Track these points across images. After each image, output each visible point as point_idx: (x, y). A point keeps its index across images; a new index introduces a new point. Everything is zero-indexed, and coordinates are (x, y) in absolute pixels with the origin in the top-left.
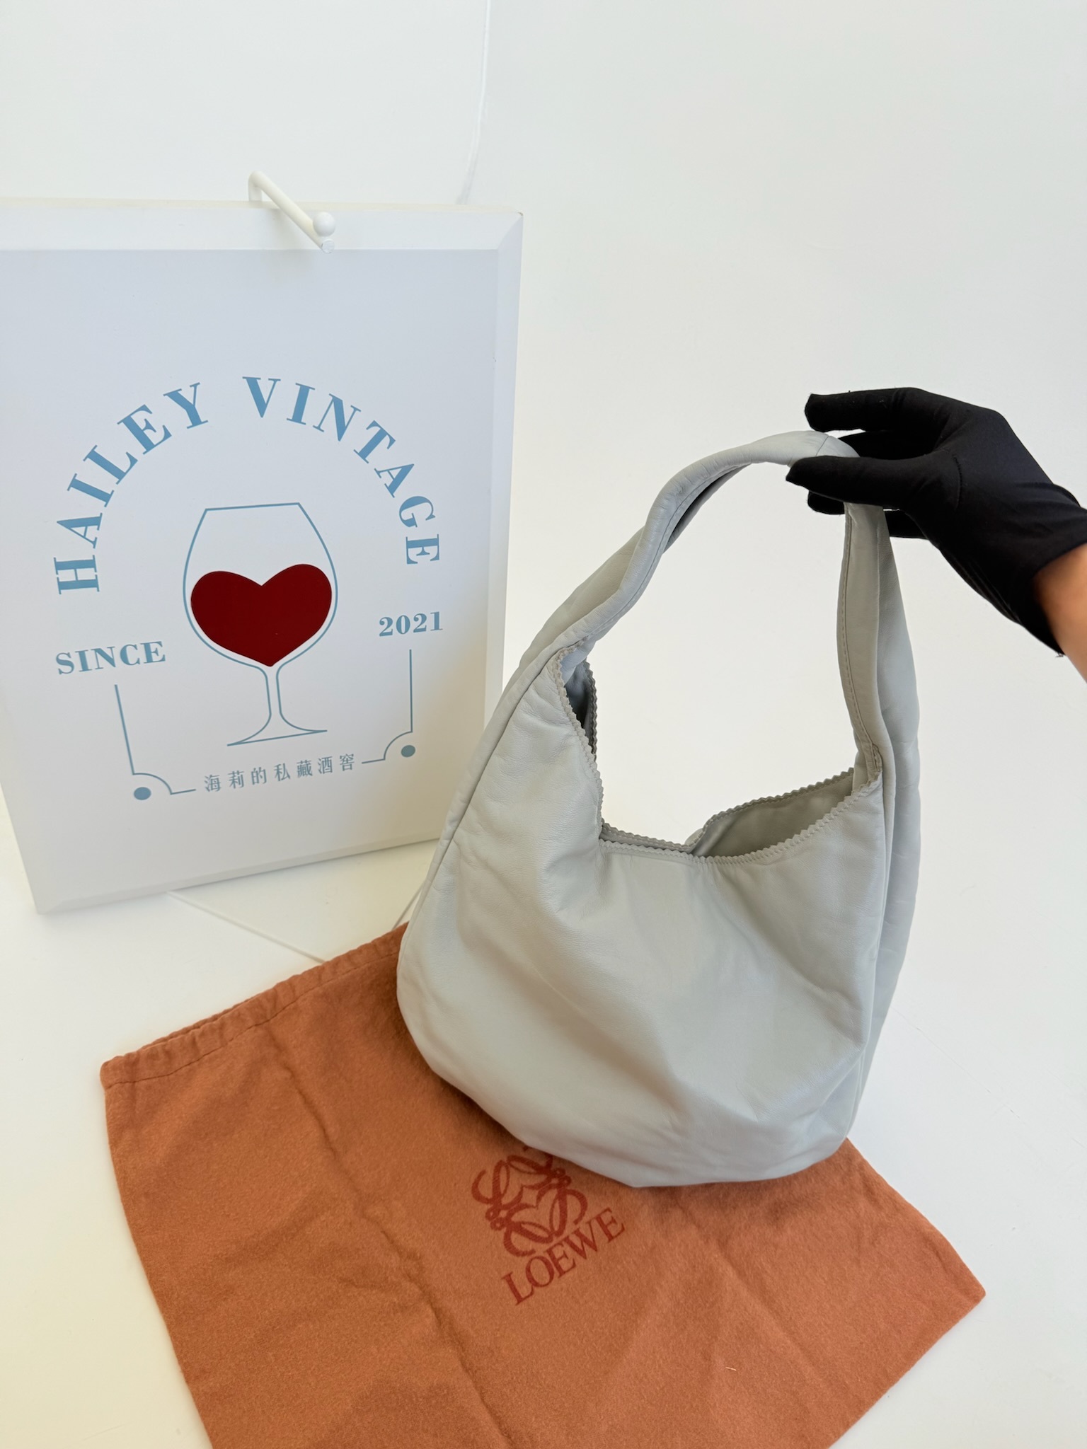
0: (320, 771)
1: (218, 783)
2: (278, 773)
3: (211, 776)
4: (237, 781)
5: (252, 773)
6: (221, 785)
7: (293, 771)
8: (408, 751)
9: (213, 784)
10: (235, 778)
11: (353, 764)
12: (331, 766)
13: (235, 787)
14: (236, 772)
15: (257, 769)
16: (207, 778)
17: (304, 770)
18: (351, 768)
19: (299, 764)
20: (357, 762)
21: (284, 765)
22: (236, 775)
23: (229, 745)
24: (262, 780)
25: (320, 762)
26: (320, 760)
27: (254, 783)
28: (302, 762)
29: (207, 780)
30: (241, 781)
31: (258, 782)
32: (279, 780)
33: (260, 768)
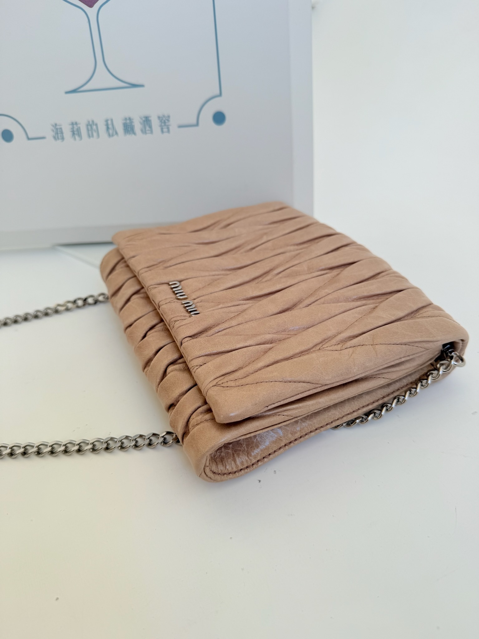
0: (142, 131)
1: (62, 133)
2: (108, 128)
3: (56, 125)
4: (76, 133)
5: (87, 125)
6: (65, 135)
7: (120, 128)
8: (219, 118)
9: (58, 133)
10: (75, 129)
11: (171, 128)
12: (150, 127)
13: (75, 139)
14: (74, 123)
15: (91, 123)
16: (53, 126)
17: (129, 128)
18: (168, 131)
19: (125, 121)
20: (173, 124)
21: (112, 120)
22: (75, 126)
23: (67, 93)
24: (95, 134)
25: (142, 121)
26: (141, 118)
27: (89, 136)
28: (126, 119)
29: (54, 128)
30: (80, 135)
31: (93, 136)
32: (109, 135)
33: (93, 121)
